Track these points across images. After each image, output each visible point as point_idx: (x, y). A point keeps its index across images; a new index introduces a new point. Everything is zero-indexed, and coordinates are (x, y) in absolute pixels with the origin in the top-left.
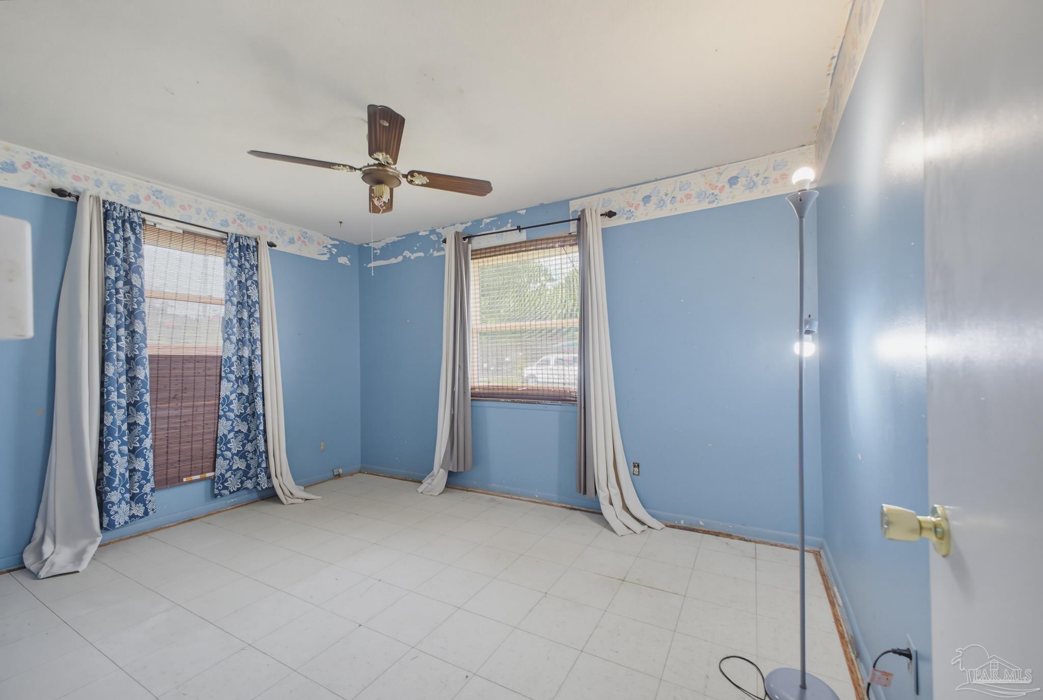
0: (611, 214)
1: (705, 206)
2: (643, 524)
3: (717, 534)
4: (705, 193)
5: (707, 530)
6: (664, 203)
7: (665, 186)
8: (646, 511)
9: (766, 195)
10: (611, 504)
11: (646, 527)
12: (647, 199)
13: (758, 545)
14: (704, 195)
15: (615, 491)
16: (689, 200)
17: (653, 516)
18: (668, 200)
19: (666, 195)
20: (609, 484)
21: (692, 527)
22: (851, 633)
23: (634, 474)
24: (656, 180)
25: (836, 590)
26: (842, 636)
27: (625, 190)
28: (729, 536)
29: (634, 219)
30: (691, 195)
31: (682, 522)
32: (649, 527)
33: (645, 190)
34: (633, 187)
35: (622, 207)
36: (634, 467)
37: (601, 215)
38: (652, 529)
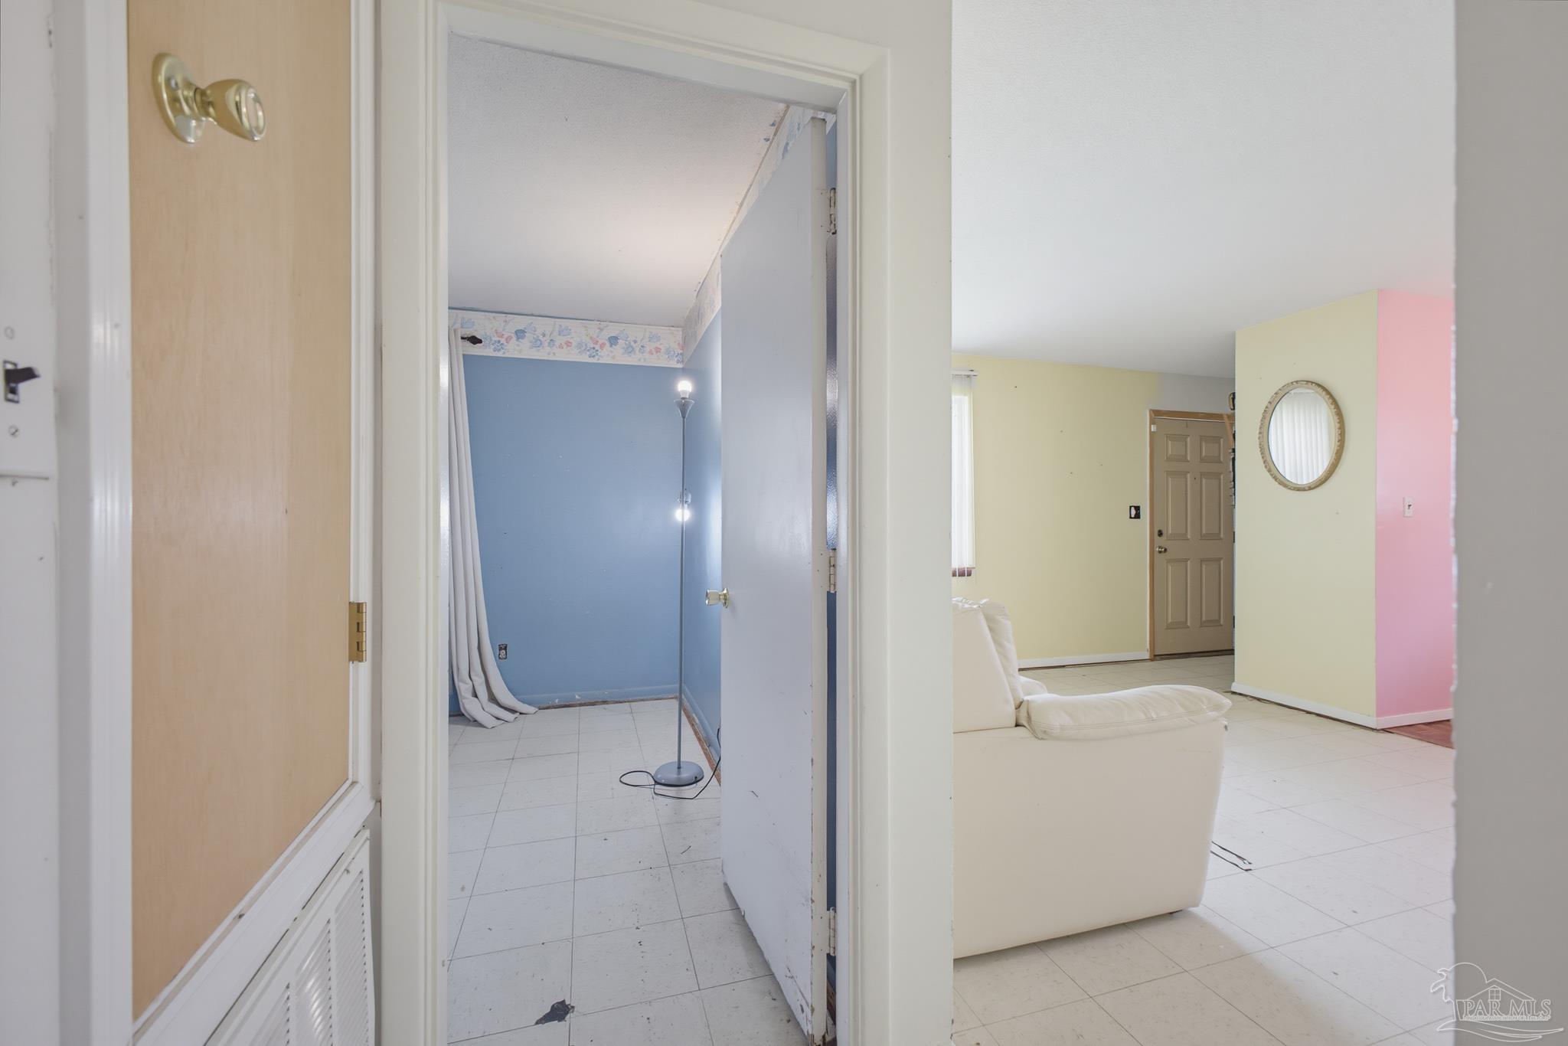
0: (474, 340)
1: (585, 358)
2: (513, 711)
3: (593, 704)
4: (586, 345)
5: (583, 702)
6: (541, 344)
7: (542, 325)
8: (517, 698)
9: (642, 363)
10: (476, 696)
11: (517, 715)
12: (520, 334)
13: (633, 704)
14: (584, 347)
15: (479, 681)
16: (569, 348)
17: (524, 702)
18: (546, 340)
19: (544, 335)
20: (472, 674)
21: (567, 704)
22: (705, 735)
23: (500, 658)
24: (532, 315)
25: (694, 715)
26: (699, 740)
27: (494, 314)
28: (604, 702)
29: (504, 353)
30: (571, 343)
31: (557, 701)
32: (521, 713)
33: (520, 323)
34: (504, 315)
35: (488, 334)
36: (500, 649)
37: (463, 338)
38: (524, 716)
